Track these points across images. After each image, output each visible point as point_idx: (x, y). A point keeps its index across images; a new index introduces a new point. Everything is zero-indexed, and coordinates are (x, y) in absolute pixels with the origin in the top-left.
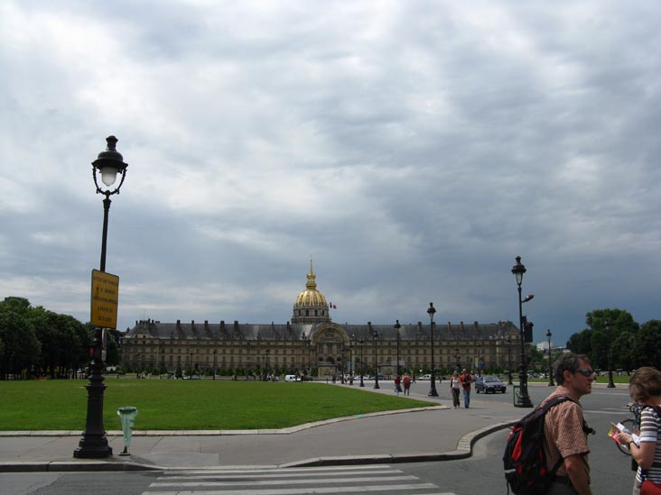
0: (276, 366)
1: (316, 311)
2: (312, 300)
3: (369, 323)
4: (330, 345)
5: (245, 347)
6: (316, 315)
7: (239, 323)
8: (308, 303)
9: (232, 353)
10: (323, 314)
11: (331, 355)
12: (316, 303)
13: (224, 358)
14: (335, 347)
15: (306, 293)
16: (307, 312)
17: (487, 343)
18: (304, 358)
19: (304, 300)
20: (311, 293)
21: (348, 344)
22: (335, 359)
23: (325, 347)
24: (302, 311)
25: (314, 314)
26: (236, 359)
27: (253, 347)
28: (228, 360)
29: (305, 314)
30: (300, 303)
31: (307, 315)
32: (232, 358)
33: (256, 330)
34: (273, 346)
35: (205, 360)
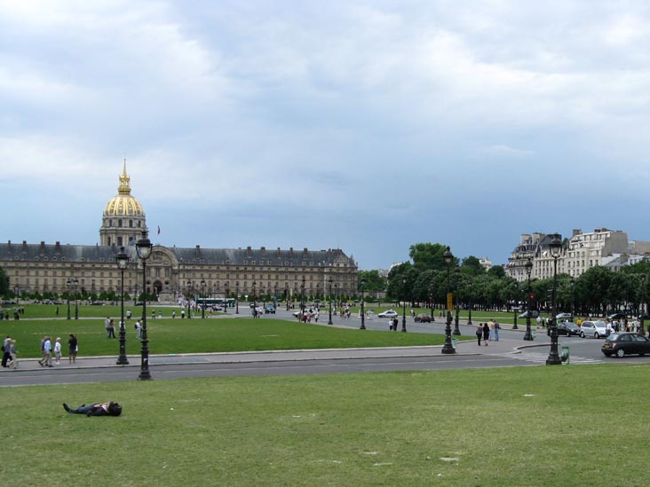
0: (102, 288)
1: (131, 222)
2: (126, 208)
3: (198, 246)
4: (158, 269)
5: (67, 269)
6: (131, 226)
7: (61, 244)
8: (121, 211)
9: (55, 275)
10: (139, 225)
11: (158, 278)
12: (131, 211)
13: (46, 280)
14: (163, 271)
15: (118, 199)
16: (120, 222)
17: (316, 270)
18: (130, 281)
19: (116, 208)
20: (125, 200)
21: (176, 268)
22: (163, 282)
23: (153, 270)
24: (114, 221)
25: (128, 224)
26: (59, 282)
27: (77, 269)
28: (50, 282)
29: (117, 224)
30: (112, 211)
31: (120, 225)
32: (55, 281)
33: (79, 251)
34: (98, 269)
35: (25, 283)
